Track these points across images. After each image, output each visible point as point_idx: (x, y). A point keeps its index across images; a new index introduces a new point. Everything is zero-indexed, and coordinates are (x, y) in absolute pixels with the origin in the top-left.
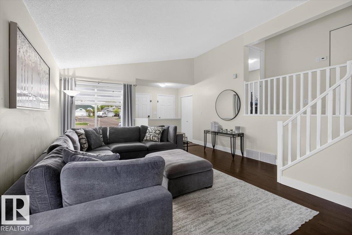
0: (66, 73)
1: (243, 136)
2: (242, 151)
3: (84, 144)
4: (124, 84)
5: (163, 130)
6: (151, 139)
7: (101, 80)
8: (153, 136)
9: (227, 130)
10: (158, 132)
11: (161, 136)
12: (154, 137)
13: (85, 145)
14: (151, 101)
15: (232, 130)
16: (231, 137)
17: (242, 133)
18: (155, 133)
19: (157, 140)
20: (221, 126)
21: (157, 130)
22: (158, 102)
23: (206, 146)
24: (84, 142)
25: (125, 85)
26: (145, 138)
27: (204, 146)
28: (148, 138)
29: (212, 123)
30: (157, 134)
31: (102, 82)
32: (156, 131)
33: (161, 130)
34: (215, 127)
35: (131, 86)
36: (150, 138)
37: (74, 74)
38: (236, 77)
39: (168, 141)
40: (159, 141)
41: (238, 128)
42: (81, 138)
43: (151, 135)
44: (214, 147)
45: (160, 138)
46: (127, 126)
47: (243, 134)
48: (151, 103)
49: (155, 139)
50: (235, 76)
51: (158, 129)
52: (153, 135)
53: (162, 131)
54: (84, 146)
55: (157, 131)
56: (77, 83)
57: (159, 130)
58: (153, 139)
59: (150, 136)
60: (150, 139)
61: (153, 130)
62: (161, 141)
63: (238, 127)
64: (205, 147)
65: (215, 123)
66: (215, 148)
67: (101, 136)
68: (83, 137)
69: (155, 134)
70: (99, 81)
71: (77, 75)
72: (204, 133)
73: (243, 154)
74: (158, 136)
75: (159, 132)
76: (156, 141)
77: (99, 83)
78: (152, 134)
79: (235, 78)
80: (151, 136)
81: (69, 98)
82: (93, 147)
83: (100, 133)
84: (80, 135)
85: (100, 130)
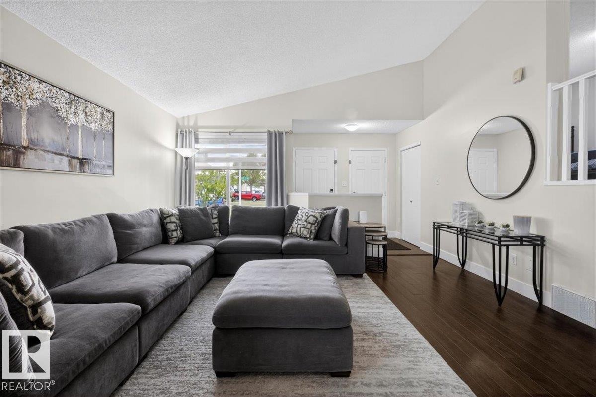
0: (186, 124)
1: (543, 245)
2: (539, 289)
3: (173, 231)
4: (269, 131)
5: (324, 215)
6: (299, 232)
7: (233, 130)
8: (301, 227)
9: (493, 224)
10: (311, 219)
11: (317, 228)
12: (302, 229)
13: (175, 234)
14: (336, 162)
15: (507, 226)
16: (494, 245)
17: (538, 236)
18: (306, 221)
19: (308, 236)
20: (480, 213)
21: (311, 215)
22: (350, 163)
23: (440, 257)
24: (173, 228)
25: (270, 134)
26: (290, 231)
27: (432, 254)
28: (294, 231)
29: (457, 206)
30: (310, 223)
31: (237, 131)
32: (308, 218)
33: (318, 215)
34: (462, 215)
35: (281, 134)
36: (296, 231)
37: (196, 123)
38: (523, 76)
39: (331, 239)
40: (312, 237)
41: (524, 221)
42: (169, 221)
43: (299, 224)
44: (463, 264)
45: (314, 231)
46: (273, 206)
47: (542, 239)
48: (336, 165)
49: (304, 233)
50: (519, 77)
51: (314, 214)
52: (303, 226)
53: (320, 219)
54: (172, 235)
55: (311, 217)
56: (200, 137)
57: (314, 216)
58: (300, 232)
59: (297, 227)
60: (297, 233)
61: (304, 215)
62: (316, 238)
63: (523, 218)
64: (436, 259)
65: (463, 205)
66: (466, 268)
67: (216, 220)
68: (172, 221)
69: (305, 223)
70: (231, 130)
71: (200, 124)
72: (434, 228)
73: (540, 295)
74: (311, 227)
75: (314, 220)
76: (305, 238)
77: (230, 133)
78: (300, 222)
79: (519, 81)
80: (299, 226)
81: (184, 160)
82: (188, 238)
83: (212, 215)
84: (168, 217)
85: (213, 211)
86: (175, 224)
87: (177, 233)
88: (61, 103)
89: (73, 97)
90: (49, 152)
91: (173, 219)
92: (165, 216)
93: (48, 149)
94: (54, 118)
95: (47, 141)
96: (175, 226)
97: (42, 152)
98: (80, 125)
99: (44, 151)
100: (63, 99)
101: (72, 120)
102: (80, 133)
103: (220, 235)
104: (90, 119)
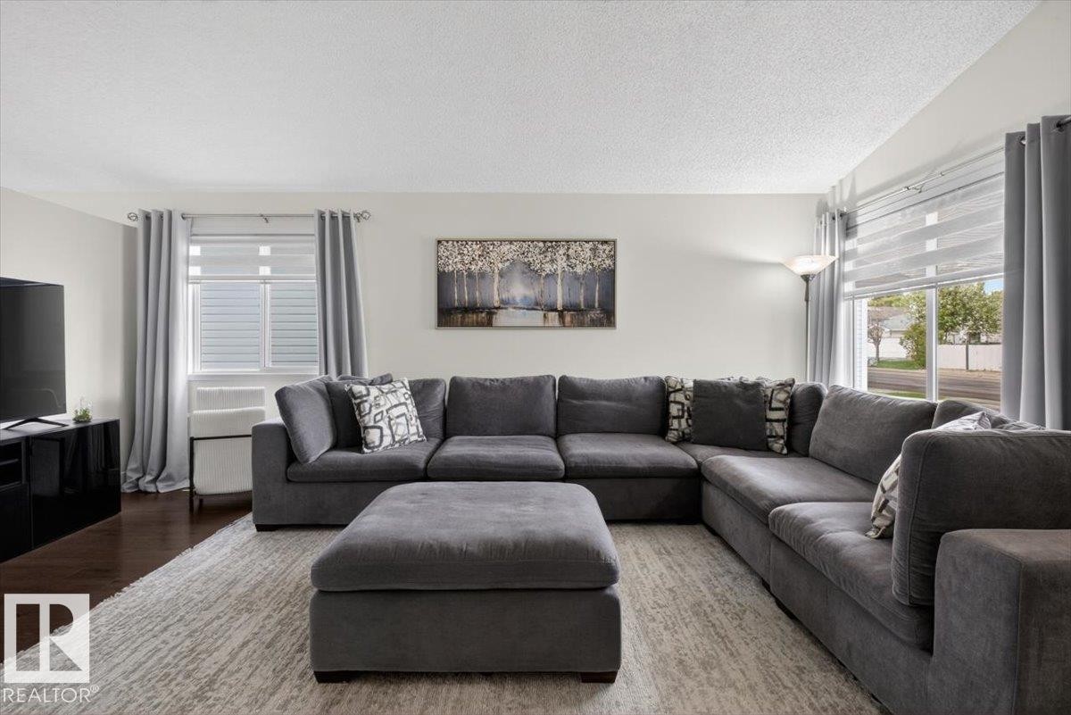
3: (674, 418)
7: (927, 174)
13: (676, 424)
24: (676, 414)
31: (934, 174)
37: (853, 191)
42: (673, 400)
54: (673, 425)
56: (859, 220)
67: (779, 415)
68: (678, 400)
70: (922, 178)
83: (770, 403)
84: (672, 392)
85: (775, 392)
86: (680, 407)
87: (680, 424)
88: (535, 257)
89: (550, 244)
90: (521, 308)
91: (680, 397)
92: (671, 390)
93: (519, 306)
94: (526, 273)
95: (518, 299)
96: (678, 410)
97: (511, 310)
98: (559, 272)
99: (515, 308)
100: (537, 250)
101: (548, 268)
102: (559, 281)
103: (785, 451)
104: (574, 261)
